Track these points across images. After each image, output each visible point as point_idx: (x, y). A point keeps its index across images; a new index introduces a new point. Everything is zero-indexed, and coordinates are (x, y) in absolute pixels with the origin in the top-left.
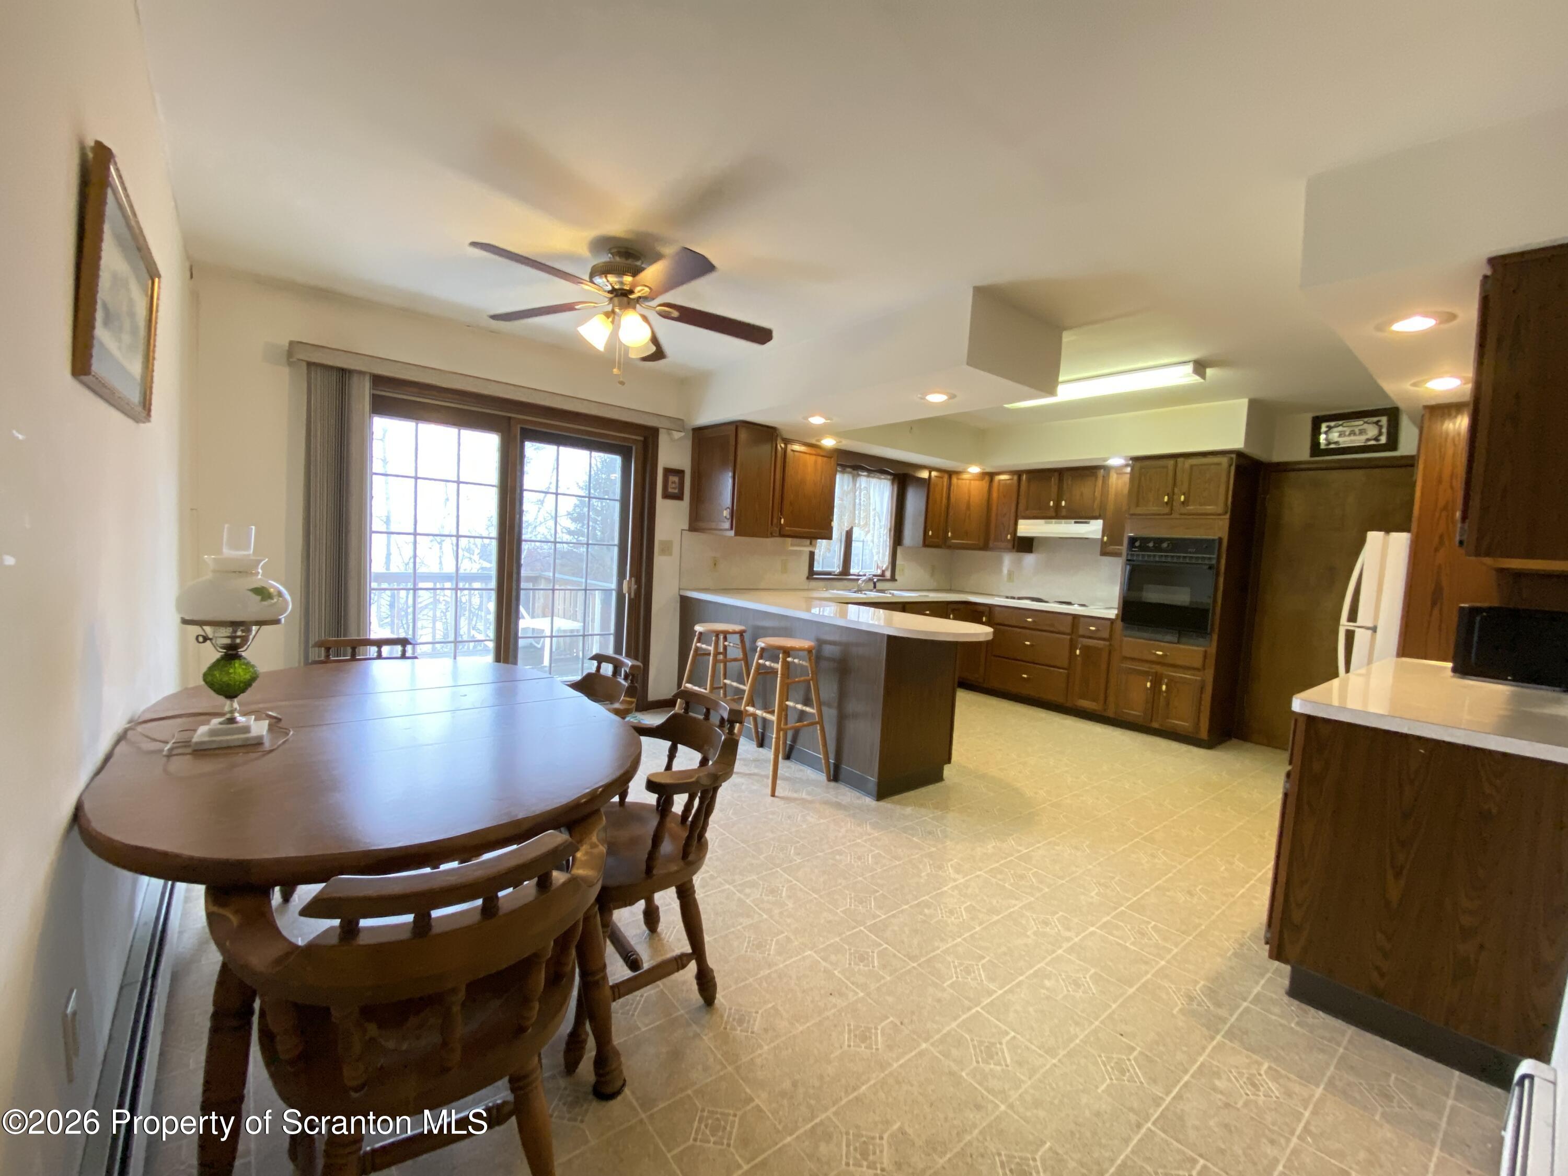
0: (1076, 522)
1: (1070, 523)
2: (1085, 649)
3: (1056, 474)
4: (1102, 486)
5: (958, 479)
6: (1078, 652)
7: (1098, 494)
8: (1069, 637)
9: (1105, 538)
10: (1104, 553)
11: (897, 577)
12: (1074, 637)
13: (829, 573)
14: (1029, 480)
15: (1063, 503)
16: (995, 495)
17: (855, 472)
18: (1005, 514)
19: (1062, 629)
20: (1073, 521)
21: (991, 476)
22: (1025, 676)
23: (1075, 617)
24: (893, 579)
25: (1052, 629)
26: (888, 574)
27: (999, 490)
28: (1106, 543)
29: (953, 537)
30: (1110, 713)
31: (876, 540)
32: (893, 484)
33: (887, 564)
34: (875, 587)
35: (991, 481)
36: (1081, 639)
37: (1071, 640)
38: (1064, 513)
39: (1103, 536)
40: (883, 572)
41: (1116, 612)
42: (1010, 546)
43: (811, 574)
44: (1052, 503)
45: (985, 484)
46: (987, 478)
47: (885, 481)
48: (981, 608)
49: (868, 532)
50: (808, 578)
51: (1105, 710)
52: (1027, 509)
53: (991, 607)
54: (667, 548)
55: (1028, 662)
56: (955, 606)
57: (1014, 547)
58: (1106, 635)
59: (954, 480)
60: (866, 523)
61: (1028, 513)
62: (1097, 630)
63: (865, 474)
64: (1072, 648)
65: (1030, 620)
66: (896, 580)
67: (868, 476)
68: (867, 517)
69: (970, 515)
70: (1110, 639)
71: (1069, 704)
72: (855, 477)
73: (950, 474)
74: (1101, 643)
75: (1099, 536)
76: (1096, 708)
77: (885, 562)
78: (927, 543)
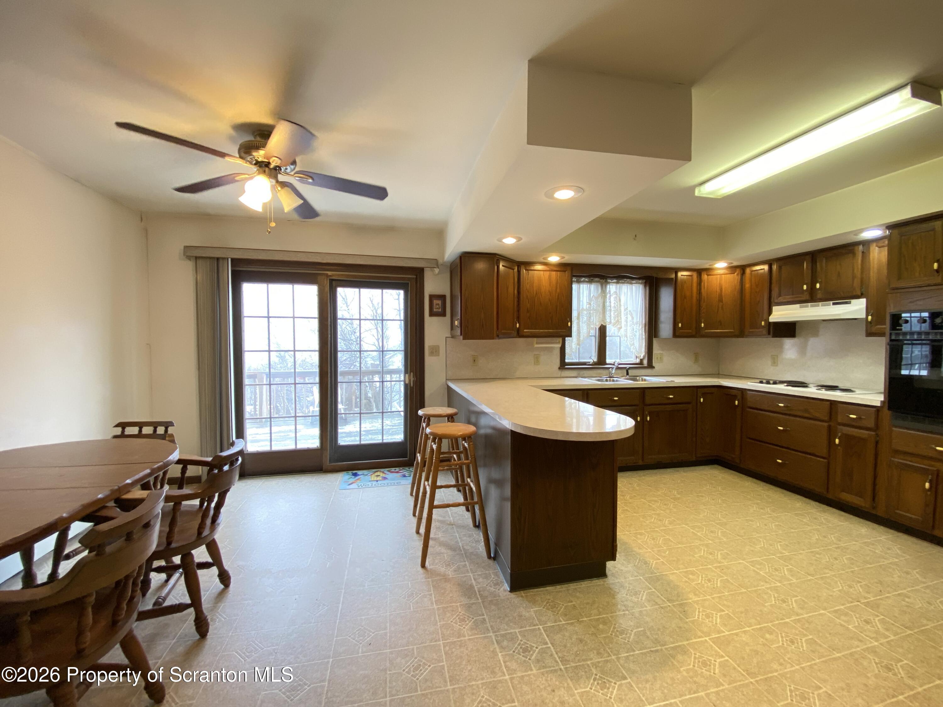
0: (834, 304)
1: (829, 305)
2: (846, 438)
3: (808, 258)
4: (862, 261)
5: (708, 275)
6: (837, 441)
7: (858, 273)
8: (826, 424)
9: (870, 318)
10: (869, 334)
11: (654, 364)
12: (832, 424)
13: (584, 364)
14: (780, 268)
15: (818, 286)
16: (747, 285)
17: (604, 281)
18: (759, 302)
19: (817, 415)
20: (831, 302)
21: (742, 269)
22: (780, 461)
23: (833, 404)
24: (650, 366)
25: (806, 415)
26: (645, 362)
27: (751, 281)
28: (871, 322)
29: (706, 327)
30: (881, 512)
31: (629, 334)
32: (645, 286)
33: (644, 354)
34: (628, 374)
35: (743, 273)
36: (840, 427)
37: (829, 427)
38: (819, 295)
39: (867, 315)
40: (642, 360)
41: (881, 398)
42: (765, 332)
43: (563, 365)
44: (805, 287)
45: (735, 277)
46: (738, 271)
47: (637, 285)
48: (734, 392)
49: (621, 328)
50: (559, 368)
51: (874, 508)
52: (780, 295)
53: (743, 391)
54: (435, 351)
55: (782, 447)
56: (706, 390)
57: (769, 334)
58: (871, 423)
59: (705, 277)
60: (618, 321)
61: (781, 299)
62: (859, 419)
63: (615, 281)
64: (831, 435)
65: (782, 405)
66: (654, 367)
67: (617, 283)
68: (619, 315)
69: (722, 307)
70: (877, 427)
71: (830, 496)
72: (604, 286)
73: (700, 272)
74: (864, 433)
75: (864, 316)
76: (863, 505)
77: (642, 353)
78: (677, 334)
